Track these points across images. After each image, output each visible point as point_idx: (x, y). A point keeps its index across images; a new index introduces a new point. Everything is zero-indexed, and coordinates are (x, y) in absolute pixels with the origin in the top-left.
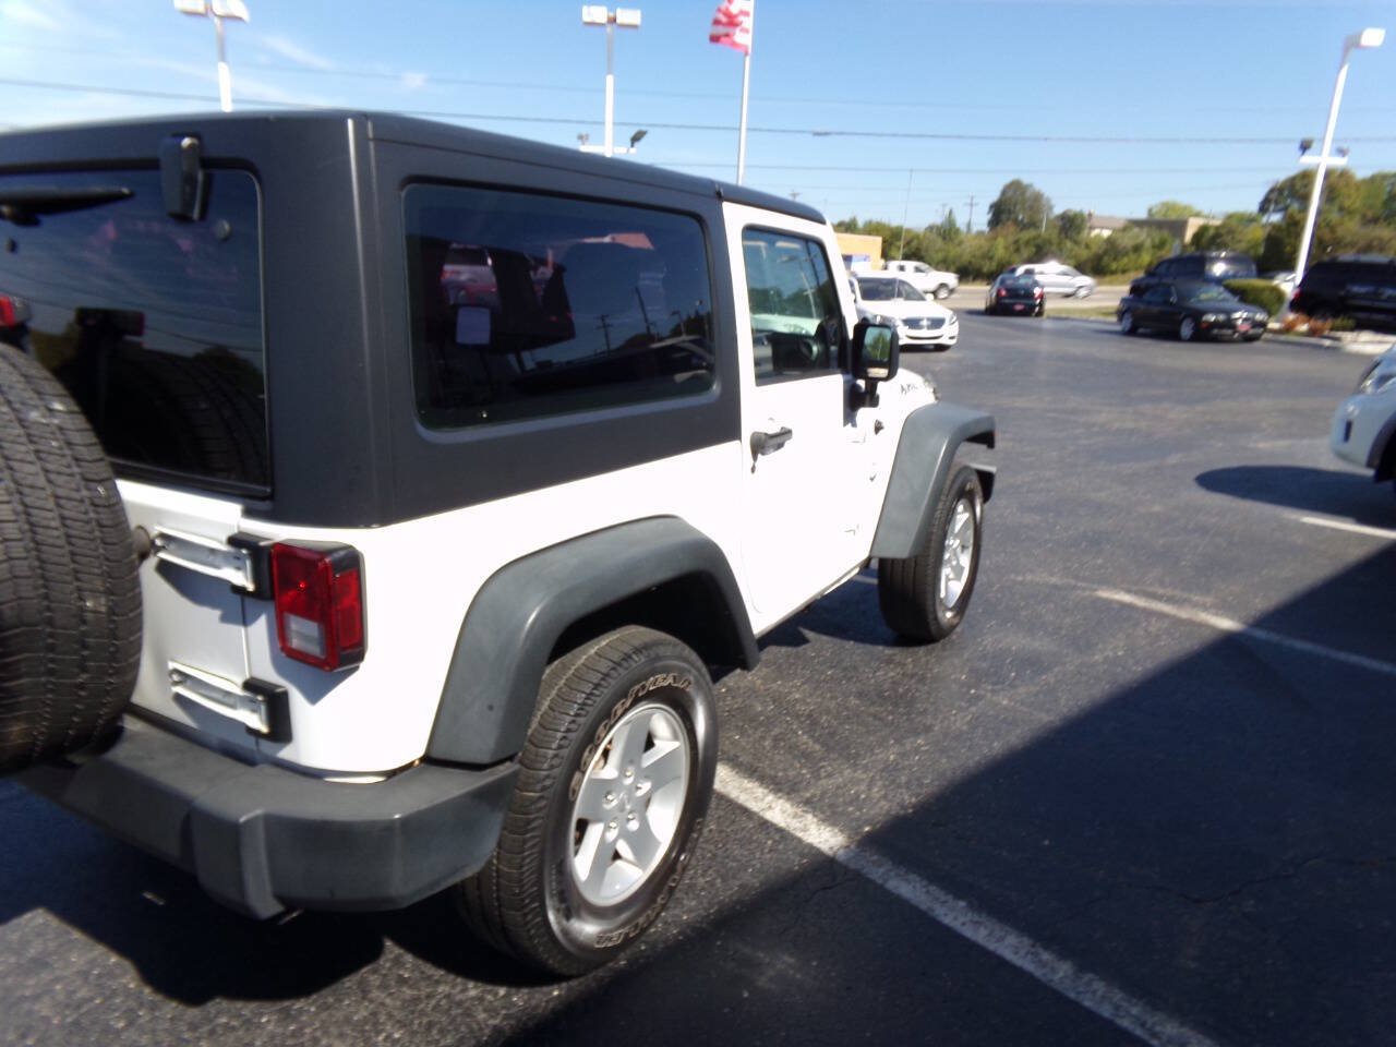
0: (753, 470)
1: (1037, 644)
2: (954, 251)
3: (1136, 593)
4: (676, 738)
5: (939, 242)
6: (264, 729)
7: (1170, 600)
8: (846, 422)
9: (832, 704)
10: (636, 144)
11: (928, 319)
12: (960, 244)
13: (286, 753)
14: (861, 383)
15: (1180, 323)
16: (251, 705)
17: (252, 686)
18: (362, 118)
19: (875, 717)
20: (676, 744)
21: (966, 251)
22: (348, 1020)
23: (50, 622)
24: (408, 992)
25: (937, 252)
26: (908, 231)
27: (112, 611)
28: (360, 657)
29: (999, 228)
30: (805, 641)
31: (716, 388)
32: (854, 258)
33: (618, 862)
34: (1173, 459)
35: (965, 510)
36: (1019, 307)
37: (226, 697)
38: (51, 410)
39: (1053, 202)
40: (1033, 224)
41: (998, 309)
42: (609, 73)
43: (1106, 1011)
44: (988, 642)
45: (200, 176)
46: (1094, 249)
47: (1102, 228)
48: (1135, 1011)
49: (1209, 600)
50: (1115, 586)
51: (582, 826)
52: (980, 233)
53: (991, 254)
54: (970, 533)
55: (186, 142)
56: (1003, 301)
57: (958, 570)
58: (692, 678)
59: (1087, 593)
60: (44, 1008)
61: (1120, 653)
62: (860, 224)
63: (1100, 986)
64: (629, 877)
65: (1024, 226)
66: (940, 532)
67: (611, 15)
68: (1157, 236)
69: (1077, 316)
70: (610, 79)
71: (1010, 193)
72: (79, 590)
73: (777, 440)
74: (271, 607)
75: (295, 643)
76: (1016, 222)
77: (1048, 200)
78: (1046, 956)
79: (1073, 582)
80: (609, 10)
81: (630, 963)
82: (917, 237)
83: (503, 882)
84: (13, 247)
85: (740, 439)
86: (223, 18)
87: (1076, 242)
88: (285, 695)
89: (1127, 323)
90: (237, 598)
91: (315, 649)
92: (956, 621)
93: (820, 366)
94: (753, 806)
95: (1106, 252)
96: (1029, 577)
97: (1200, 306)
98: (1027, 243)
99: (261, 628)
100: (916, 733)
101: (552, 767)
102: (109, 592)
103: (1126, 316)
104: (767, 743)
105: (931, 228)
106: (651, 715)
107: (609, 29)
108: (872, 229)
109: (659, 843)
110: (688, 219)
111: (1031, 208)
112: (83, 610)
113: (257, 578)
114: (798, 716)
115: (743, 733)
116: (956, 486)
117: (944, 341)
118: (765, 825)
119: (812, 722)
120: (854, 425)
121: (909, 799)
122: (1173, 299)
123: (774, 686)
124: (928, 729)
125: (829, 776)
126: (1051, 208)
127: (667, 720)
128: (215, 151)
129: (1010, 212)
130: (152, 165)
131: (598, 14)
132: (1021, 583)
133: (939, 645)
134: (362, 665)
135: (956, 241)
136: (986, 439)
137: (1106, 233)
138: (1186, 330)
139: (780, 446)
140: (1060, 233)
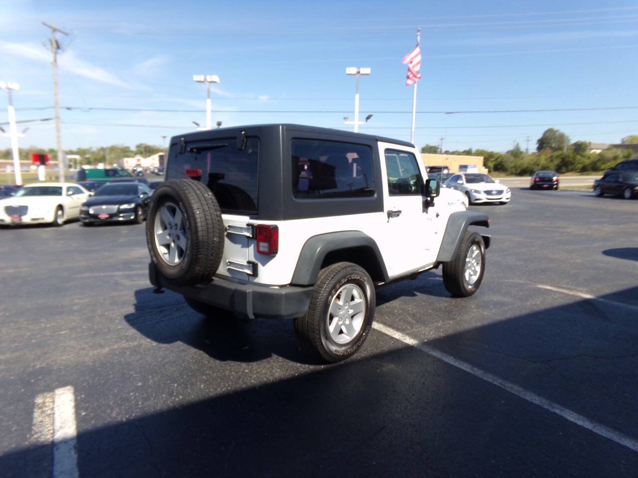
0: (388, 222)
1: (505, 299)
2: (519, 162)
3: (554, 286)
4: (361, 298)
5: (512, 159)
6: (251, 273)
7: (567, 289)
8: (423, 211)
9: (422, 312)
10: (368, 120)
11: (496, 191)
12: (523, 158)
13: (256, 280)
14: (429, 199)
15: (624, 190)
16: (248, 267)
17: (249, 262)
18: (283, 125)
19: (437, 315)
20: (361, 300)
21: (525, 162)
22: (265, 367)
23: (207, 242)
24: (281, 364)
25: (511, 162)
26: (496, 154)
27: (219, 242)
28: (276, 253)
29: (542, 151)
30: (415, 295)
31: (376, 195)
32: (469, 166)
33: (343, 335)
34: (596, 245)
35: (477, 249)
36: (545, 186)
37: (242, 266)
38: (209, 195)
39: (570, 138)
40: (560, 149)
41: (535, 187)
42: (357, 93)
43: (490, 380)
44: (486, 298)
45: (245, 140)
46: (592, 159)
47: (597, 149)
48: (499, 381)
49: (585, 289)
50: (546, 284)
51: (331, 318)
52: (534, 153)
53: (538, 163)
54: (480, 258)
55: (243, 133)
56: (537, 183)
57: (475, 272)
58: (365, 279)
59: (533, 286)
60: (187, 358)
61: (538, 303)
62: (474, 151)
63: (490, 376)
64: (346, 339)
65: (555, 149)
66: (464, 255)
67: (358, 70)
68: (626, 152)
69: (575, 189)
70: (357, 96)
71: (548, 134)
72: (214, 235)
73: (396, 214)
74: (255, 242)
75: (261, 249)
76: (551, 148)
77: (568, 137)
78: (475, 369)
79: (528, 282)
80: (357, 69)
81: (345, 363)
82: (500, 156)
83: (309, 325)
84: (196, 159)
85: (383, 211)
86: (210, 82)
87: (583, 156)
88: (257, 264)
89: (598, 192)
90: (247, 239)
91: (266, 250)
92: (473, 290)
93: (416, 193)
94: (389, 333)
95: (599, 160)
96: (510, 280)
97: (633, 182)
98: (557, 157)
99: (252, 248)
100: (450, 319)
101: (321, 299)
102: (219, 237)
103: (598, 188)
104: (397, 320)
105: (508, 152)
106: (353, 288)
107: (357, 76)
108: (479, 153)
109: (355, 331)
110: (366, 147)
111: (559, 141)
112: (214, 240)
113: (253, 234)
114: (409, 314)
115: (389, 317)
116: (471, 238)
117: (504, 200)
118: (392, 338)
119: (414, 315)
120: (427, 213)
121: (442, 335)
122: (620, 180)
123: (403, 306)
124: (454, 319)
125: (416, 328)
126: (569, 140)
127: (357, 290)
128: (249, 134)
129: (548, 143)
130: (235, 138)
131: (352, 70)
132: (507, 282)
133: (467, 298)
134: (277, 256)
135: (521, 158)
136: (484, 223)
137: (598, 151)
138: (627, 194)
139: (398, 215)
140: (574, 152)
